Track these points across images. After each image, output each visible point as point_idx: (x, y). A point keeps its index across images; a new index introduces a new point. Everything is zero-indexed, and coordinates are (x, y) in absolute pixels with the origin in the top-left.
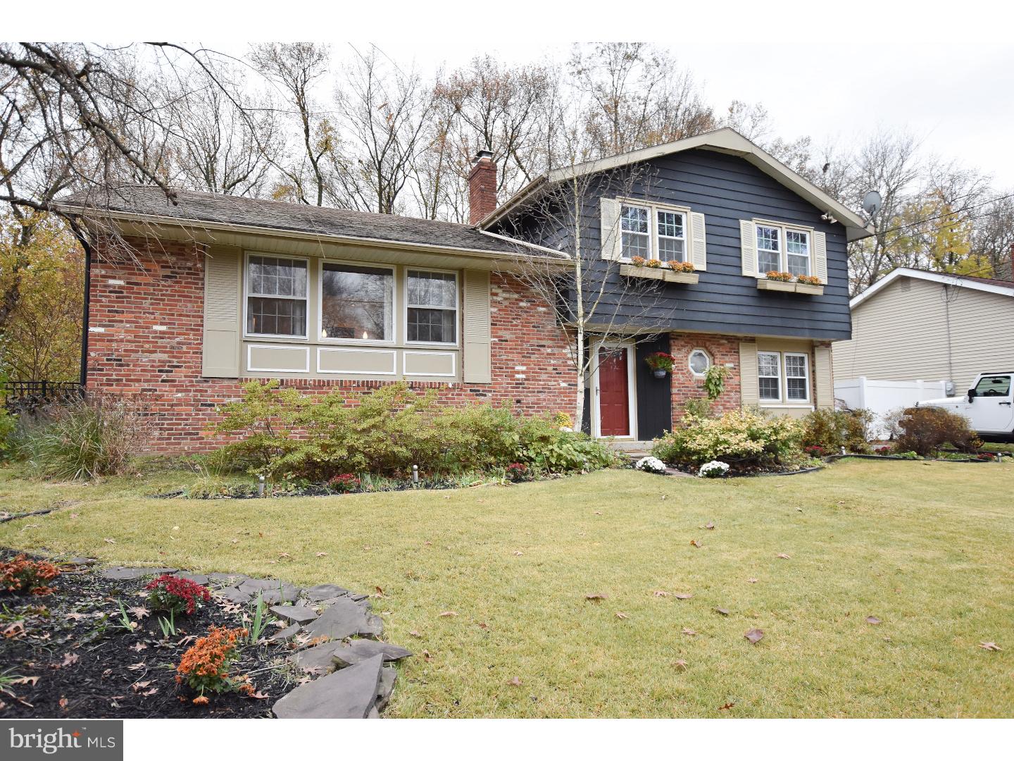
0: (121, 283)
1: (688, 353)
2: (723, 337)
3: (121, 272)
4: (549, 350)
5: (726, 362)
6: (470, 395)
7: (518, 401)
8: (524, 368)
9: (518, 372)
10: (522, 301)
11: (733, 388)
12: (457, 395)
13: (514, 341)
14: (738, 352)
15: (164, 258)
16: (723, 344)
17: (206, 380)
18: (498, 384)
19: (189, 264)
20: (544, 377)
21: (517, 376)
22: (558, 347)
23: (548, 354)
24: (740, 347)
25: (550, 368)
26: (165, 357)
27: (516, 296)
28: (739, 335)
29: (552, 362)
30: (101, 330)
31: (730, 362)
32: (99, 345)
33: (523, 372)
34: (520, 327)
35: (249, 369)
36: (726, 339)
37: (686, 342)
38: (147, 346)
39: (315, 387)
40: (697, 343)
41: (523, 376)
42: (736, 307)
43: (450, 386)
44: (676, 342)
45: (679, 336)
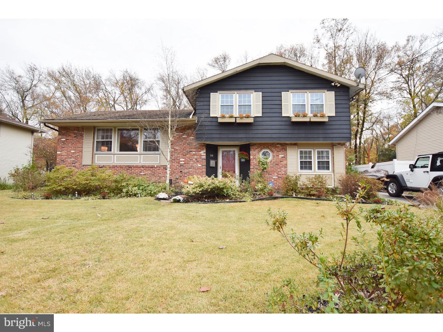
0: (64, 139)
1: (259, 152)
2: (278, 144)
3: (64, 137)
4: (194, 153)
5: (280, 154)
6: (163, 170)
7: (181, 172)
8: (183, 160)
9: (181, 161)
10: (184, 135)
11: (283, 166)
12: (158, 169)
13: (180, 150)
14: (286, 150)
15: (74, 132)
16: (278, 147)
17: (84, 166)
18: (173, 165)
19: (80, 133)
20: (192, 163)
21: (181, 163)
22: (198, 151)
23: (194, 154)
24: (287, 148)
25: (194, 159)
26: (74, 159)
27: (181, 134)
28: (287, 142)
29: (195, 157)
30: (59, 153)
31: (282, 154)
32: (59, 157)
33: (183, 161)
34: (182, 145)
35: (96, 162)
36: (280, 145)
37: (258, 147)
38: (70, 156)
39: (113, 167)
40: (264, 147)
41: (183, 163)
42: (278, 131)
43: (156, 166)
44: (253, 147)
45: (254, 144)
